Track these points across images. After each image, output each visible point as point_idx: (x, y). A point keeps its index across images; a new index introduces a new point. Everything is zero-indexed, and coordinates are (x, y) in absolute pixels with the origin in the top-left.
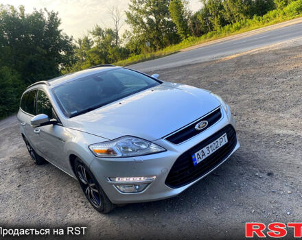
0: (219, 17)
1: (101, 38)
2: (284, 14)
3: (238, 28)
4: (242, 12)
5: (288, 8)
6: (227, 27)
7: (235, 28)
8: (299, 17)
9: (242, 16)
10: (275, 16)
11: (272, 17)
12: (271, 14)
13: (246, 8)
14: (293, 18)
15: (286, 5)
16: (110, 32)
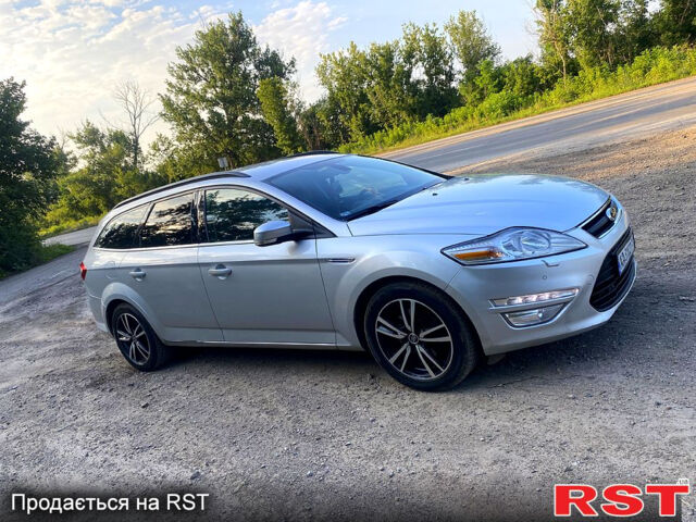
0: (359, 115)
1: (98, 149)
2: (482, 115)
3: (400, 139)
4: (404, 109)
5: (485, 104)
6: (378, 135)
7: (394, 137)
8: (507, 121)
9: (404, 115)
10: (466, 118)
11: (461, 120)
12: (457, 113)
13: (410, 101)
14: (499, 123)
15: (482, 99)
16: (119, 138)
